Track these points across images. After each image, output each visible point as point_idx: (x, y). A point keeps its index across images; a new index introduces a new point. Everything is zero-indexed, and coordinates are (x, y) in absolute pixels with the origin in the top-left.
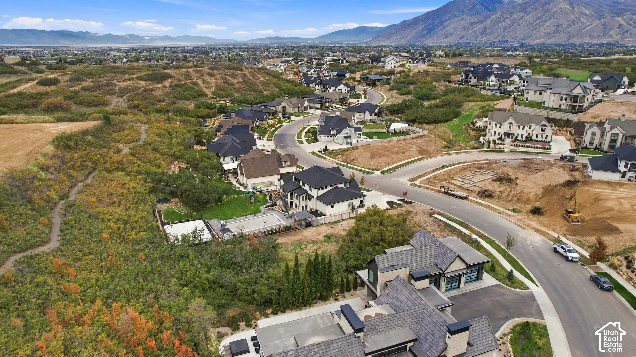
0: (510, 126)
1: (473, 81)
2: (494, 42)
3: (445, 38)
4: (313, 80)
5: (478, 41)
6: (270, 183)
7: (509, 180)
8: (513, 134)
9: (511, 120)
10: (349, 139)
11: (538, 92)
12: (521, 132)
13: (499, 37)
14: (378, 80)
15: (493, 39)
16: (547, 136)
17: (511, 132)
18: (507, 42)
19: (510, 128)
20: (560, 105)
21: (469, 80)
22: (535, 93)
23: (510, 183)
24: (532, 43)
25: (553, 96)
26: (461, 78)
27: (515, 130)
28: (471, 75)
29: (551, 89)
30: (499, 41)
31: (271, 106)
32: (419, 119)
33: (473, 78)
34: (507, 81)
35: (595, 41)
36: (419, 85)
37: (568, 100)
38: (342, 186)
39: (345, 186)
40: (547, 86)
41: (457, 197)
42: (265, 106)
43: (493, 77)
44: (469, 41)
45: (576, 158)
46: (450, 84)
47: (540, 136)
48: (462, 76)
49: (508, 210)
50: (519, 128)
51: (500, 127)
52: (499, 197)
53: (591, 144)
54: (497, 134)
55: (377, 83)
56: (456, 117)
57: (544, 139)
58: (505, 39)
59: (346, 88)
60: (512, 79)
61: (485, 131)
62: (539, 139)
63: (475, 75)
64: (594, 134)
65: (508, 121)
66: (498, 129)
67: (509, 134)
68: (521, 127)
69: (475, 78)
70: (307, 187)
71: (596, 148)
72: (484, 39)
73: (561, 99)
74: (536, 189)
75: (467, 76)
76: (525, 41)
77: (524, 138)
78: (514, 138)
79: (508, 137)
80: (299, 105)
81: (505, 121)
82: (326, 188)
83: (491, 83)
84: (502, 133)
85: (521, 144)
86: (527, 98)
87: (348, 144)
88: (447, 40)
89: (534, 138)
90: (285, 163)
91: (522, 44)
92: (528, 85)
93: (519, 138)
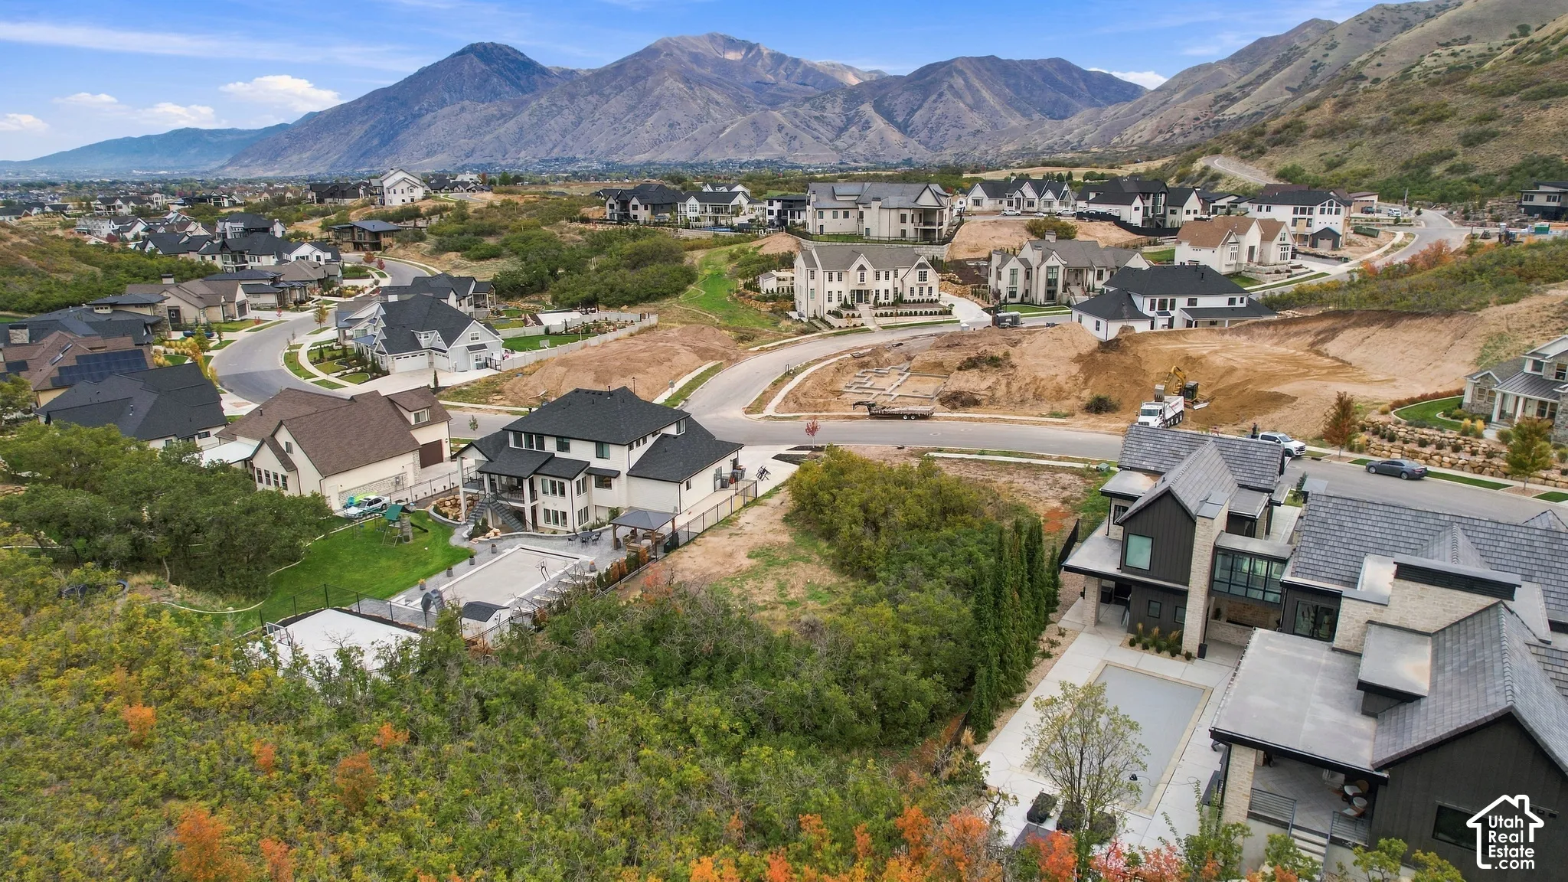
0: (862, 275)
1: (643, 214)
2: (544, 161)
3: (428, 155)
4: (187, 243)
5: (511, 161)
6: (393, 480)
7: (994, 362)
8: (867, 292)
9: (862, 260)
10: (483, 355)
11: (841, 213)
12: (883, 285)
13: (555, 150)
14: (388, 233)
15: (542, 155)
16: (930, 289)
17: (863, 288)
18: (573, 160)
19: (862, 280)
20: (904, 232)
21: (632, 213)
22: (835, 216)
23: (1000, 365)
24: (628, 162)
25: (885, 213)
26: (608, 211)
27: (870, 283)
28: (635, 201)
29: (879, 199)
30: (557, 160)
31: (136, 305)
32: (606, 296)
33: (641, 208)
34: (727, 208)
35: (745, 158)
36: (506, 235)
37: (916, 220)
38: (672, 430)
39: (679, 431)
40: (855, 198)
41: (909, 417)
42: (112, 305)
43: (692, 201)
44: (489, 160)
45: (1022, 320)
46: (590, 227)
47: (917, 290)
48: (612, 206)
49: (1043, 416)
50: (878, 278)
51: (840, 279)
52: (993, 401)
53: (1013, 294)
54: (835, 297)
55: (385, 241)
56: (690, 282)
57: (925, 296)
58: (571, 155)
59: (318, 253)
60: (735, 202)
61: (790, 297)
62: (916, 297)
63: (646, 201)
64: (1014, 272)
65: (856, 265)
66: (835, 286)
67: (859, 292)
68: (882, 275)
69: (646, 208)
70: (582, 451)
71: (1022, 301)
72: (523, 154)
73: (903, 219)
74: (1063, 368)
75: (624, 204)
76: (615, 158)
77: (891, 299)
78: (872, 298)
79: (860, 301)
80: (223, 300)
81: (847, 266)
82: (645, 441)
83: (690, 215)
84: (846, 293)
85: (889, 312)
86: (822, 226)
87: (480, 367)
88: (434, 159)
89: (907, 297)
90: (417, 416)
91: (608, 164)
92: (817, 200)
93: (882, 300)
